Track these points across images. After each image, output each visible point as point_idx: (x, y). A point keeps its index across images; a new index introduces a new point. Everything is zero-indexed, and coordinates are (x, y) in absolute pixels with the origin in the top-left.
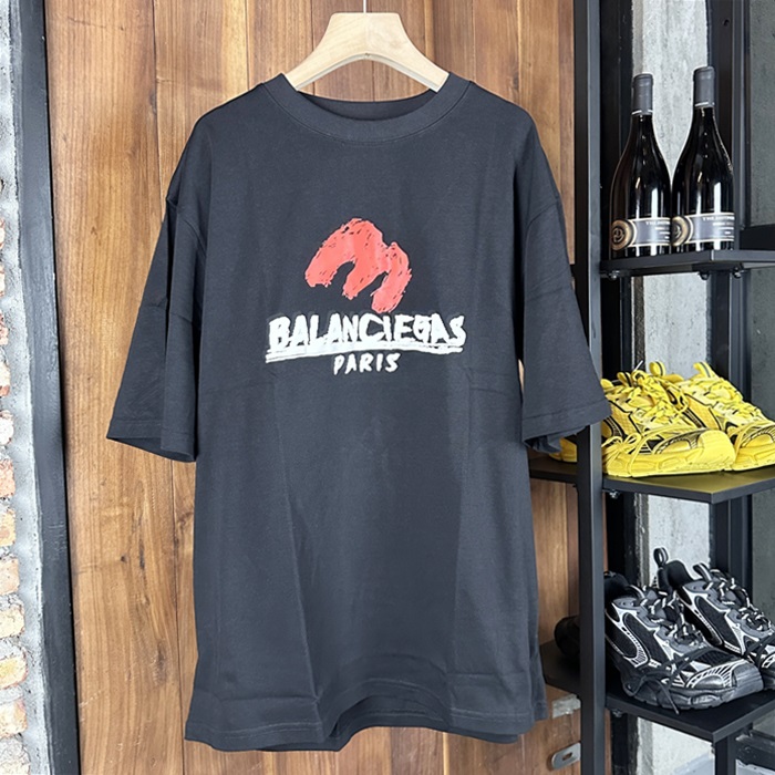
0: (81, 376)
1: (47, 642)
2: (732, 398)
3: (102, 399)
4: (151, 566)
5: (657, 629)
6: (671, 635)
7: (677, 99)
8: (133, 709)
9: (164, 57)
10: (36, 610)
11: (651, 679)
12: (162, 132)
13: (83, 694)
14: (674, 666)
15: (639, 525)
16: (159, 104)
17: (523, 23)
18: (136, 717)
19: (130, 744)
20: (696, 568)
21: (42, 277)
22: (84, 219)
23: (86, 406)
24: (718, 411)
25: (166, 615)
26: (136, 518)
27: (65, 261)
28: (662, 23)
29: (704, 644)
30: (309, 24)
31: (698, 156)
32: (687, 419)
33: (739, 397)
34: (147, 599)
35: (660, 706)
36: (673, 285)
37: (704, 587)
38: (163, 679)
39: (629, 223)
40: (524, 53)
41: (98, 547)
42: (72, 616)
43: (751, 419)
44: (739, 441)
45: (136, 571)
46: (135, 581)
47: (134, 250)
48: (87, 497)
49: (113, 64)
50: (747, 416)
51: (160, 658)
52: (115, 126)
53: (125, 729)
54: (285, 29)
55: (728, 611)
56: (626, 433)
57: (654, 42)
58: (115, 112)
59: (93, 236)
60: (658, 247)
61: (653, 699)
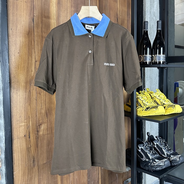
0: (15, 90)
1: (6, 158)
2: (164, 98)
3: (20, 95)
4: (32, 137)
5: (148, 152)
6: (151, 153)
7: (153, 26)
8: (27, 174)
9: (36, 10)
10: (3, 149)
11: (147, 164)
12: (35, 29)
13: (15, 170)
14: (152, 160)
15: (143, 126)
16: (35, 22)
17: (119, 6)
18: (28, 175)
19: (26, 182)
20: (156, 137)
21: (6, 65)
22: (16, 50)
23: (16, 97)
24: (161, 101)
25: (35, 150)
26: (28, 125)
27: (11, 60)
28: (150, 7)
29: (158, 155)
30: (71, 3)
31: (158, 41)
32: (155, 103)
33: (166, 97)
34: (31, 146)
35: (148, 170)
36: (151, 70)
37: (158, 142)
38: (34, 166)
39: (143, 56)
40: (119, 13)
41: (19, 133)
42: (12, 150)
43: (168, 103)
44: (166, 108)
45: (28, 139)
46: (27, 141)
47: (28, 58)
48: (16, 120)
49: (24, 11)
50: (168, 102)
51: (34, 161)
52: (24, 26)
53: (25, 179)
54: (65, 4)
55: (163, 147)
56: (142, 105)
57: (148, 12)
58: (24, 23)
59: (18, 54)
60: (149, 62)
61: (147, 168)
